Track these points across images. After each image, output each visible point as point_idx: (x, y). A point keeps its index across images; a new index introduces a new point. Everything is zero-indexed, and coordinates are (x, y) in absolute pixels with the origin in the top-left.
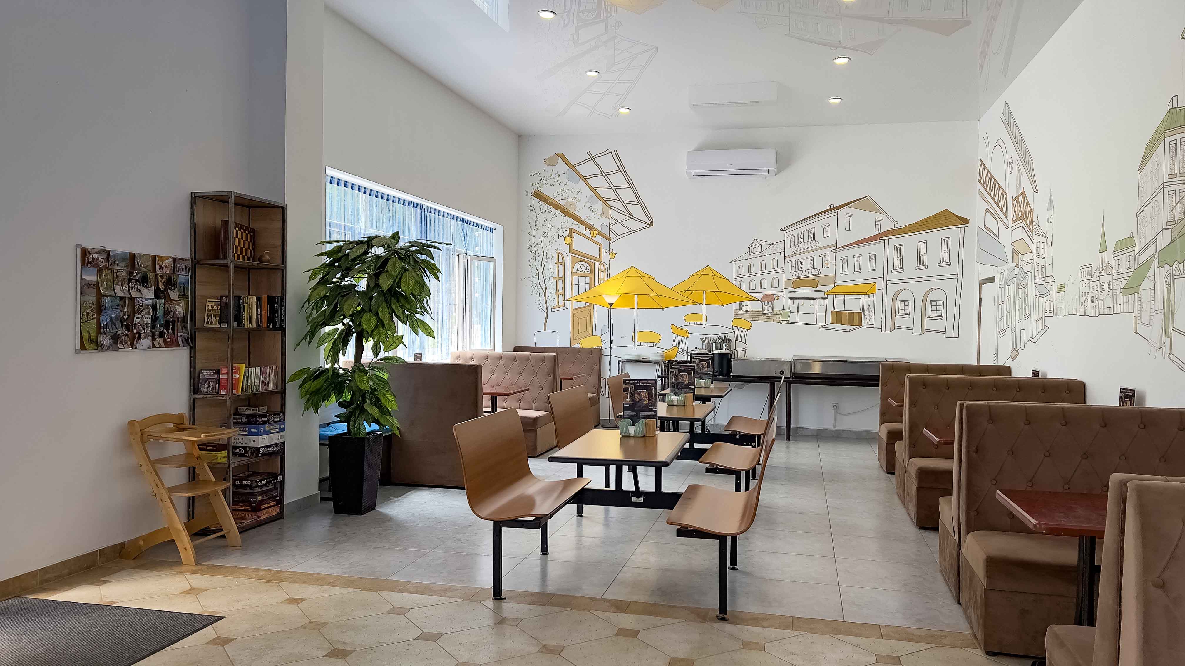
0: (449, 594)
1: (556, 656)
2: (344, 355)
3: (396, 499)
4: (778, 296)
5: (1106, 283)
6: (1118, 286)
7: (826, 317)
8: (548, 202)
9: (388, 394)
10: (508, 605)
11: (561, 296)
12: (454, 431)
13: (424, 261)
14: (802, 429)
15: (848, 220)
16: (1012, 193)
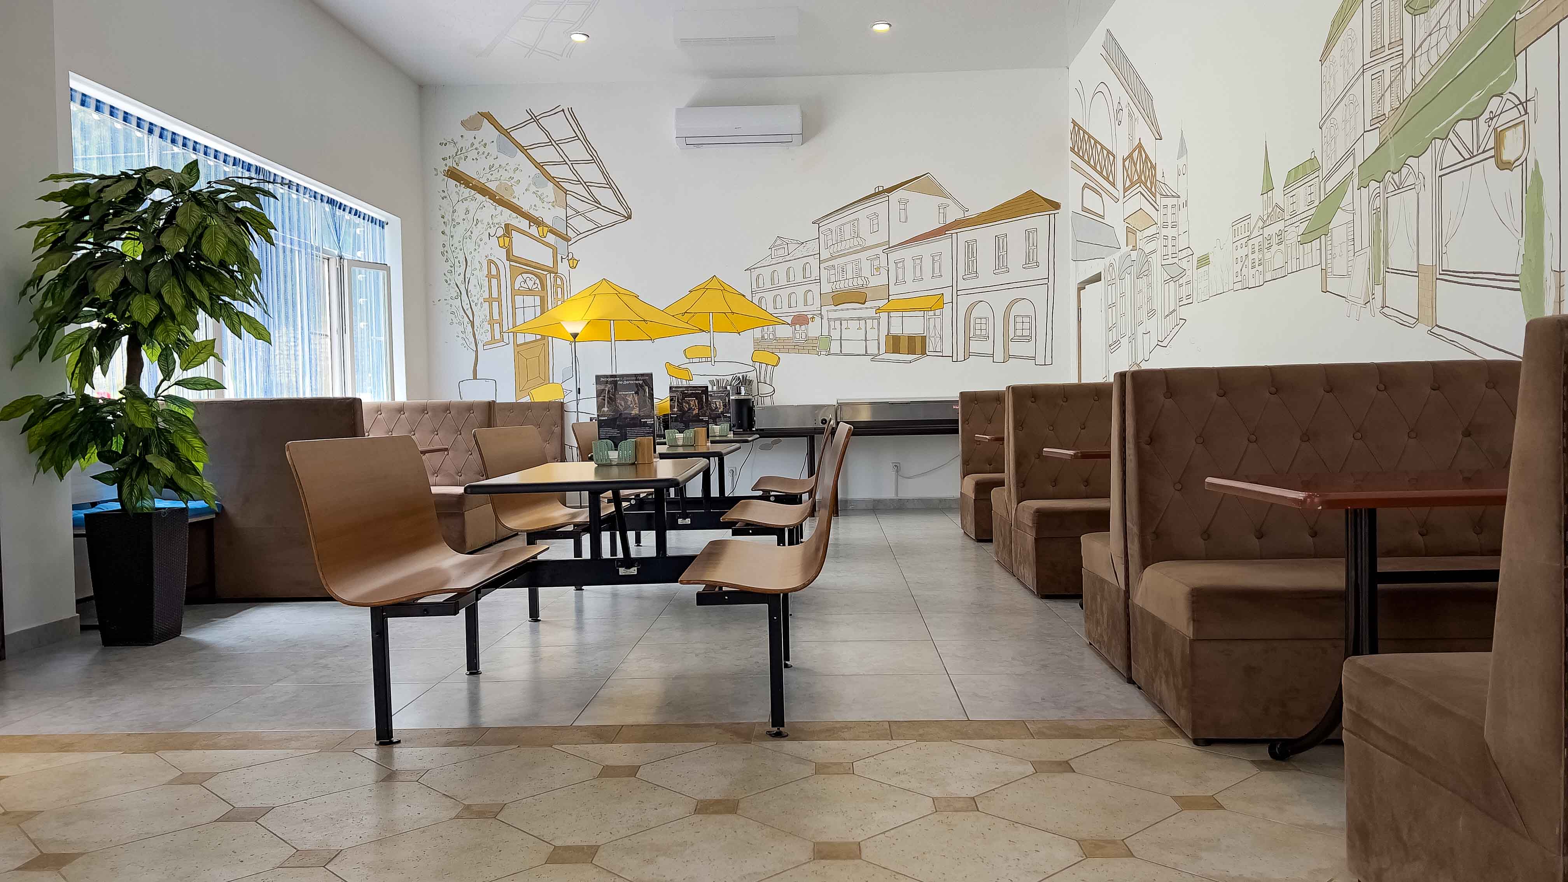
0: (294, 744)
1: (490, 821)
2: (104, 373)
3: (222, 620)
4: (813, 318)
5: (1274, 234)
6: (1293, 234)
7: (879, 343)
8: (471, 185)
9: (189, 438)
10: (404, 750)
11: (497, 326)
12: (287, 454)
13: (243, 210)
14: (856, 501)
15: (902, 207)
16: (1122, 151)
